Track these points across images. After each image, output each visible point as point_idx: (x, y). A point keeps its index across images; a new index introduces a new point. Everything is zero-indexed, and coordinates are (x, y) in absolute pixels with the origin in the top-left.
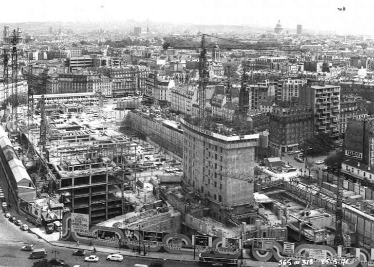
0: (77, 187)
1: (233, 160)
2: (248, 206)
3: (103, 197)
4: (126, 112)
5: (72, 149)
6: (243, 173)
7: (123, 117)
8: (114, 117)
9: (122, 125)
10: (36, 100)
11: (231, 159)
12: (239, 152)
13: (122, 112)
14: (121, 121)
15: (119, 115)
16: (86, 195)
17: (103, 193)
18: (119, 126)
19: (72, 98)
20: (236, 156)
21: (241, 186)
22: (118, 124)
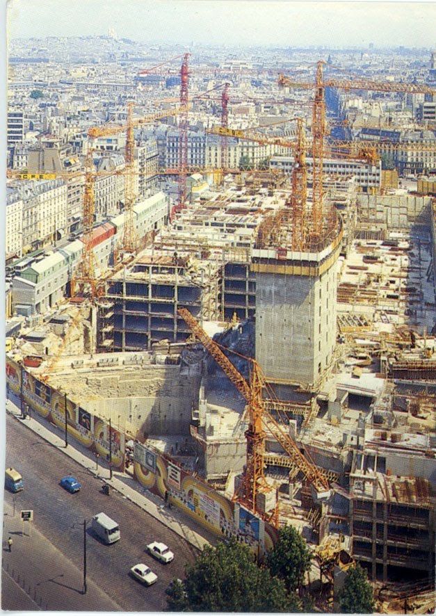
0: (131, 298)
1: (267, 294)
2: (298, 390)
3: (169, 322)
4: (427, 199)
5: (199, 242)
6: (290, 322)
7: (419, 208)
8: (406, 206)
9: (417, 221)
10: (281, 164)
11: (264, 291)
12: (281, 282)
13: (419, 199)
14: (417, 214)
15: (413, 203)
16: (142, 313)
17: (169, 316)
18: (413, 223)
19: (335, 166)
20: (274, 288)
21: (285, 347)
22: (412, 219)
